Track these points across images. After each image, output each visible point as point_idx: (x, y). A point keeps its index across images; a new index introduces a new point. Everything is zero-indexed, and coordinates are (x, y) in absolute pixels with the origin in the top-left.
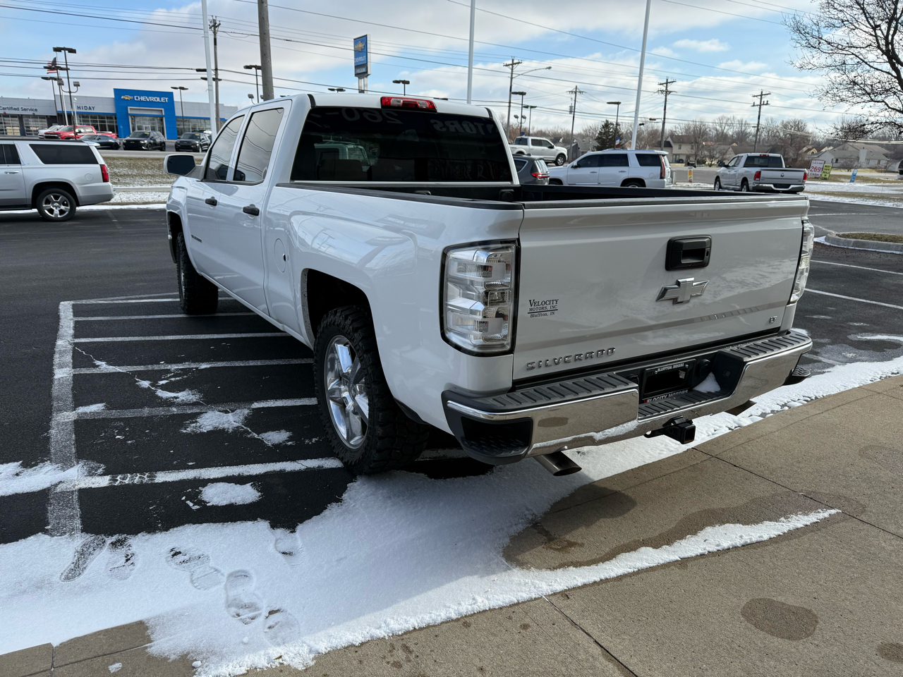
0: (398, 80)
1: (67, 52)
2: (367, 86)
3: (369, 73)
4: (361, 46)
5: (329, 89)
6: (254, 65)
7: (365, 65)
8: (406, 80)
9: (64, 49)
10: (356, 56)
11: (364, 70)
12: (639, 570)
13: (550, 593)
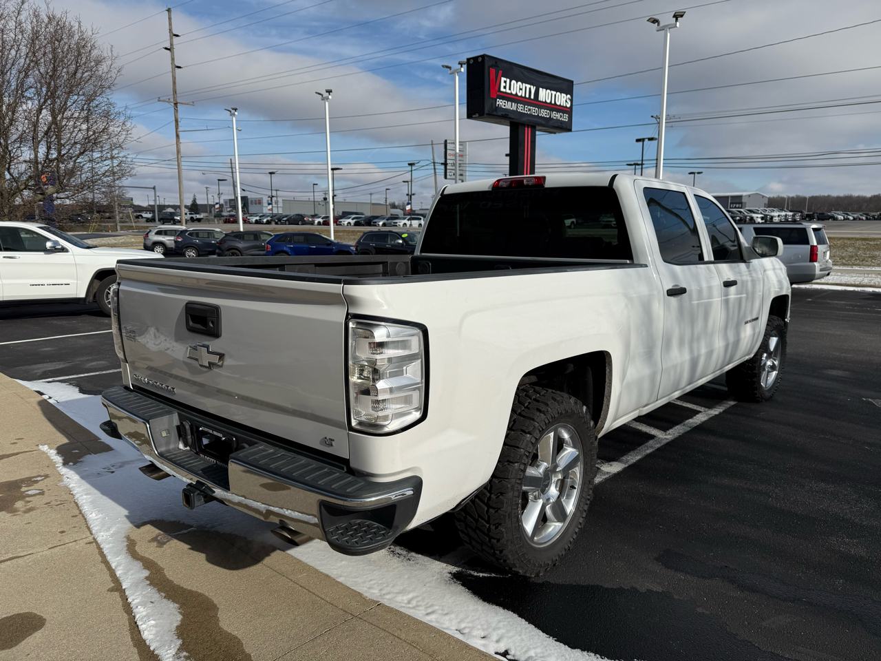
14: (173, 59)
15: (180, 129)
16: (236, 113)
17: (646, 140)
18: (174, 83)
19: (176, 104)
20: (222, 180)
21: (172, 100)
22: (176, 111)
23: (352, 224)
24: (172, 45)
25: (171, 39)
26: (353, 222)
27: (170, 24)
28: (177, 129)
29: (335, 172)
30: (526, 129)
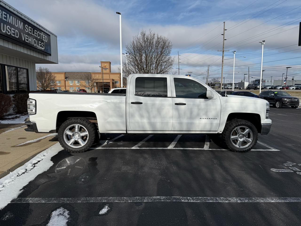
14: (224, 37)
15: (224, 59)
16: (235, 53)
18: (223, 45)
19: (223, 51)
20: (246, 74)
21: (222, 50)
22: (223, 53)
23: (295, 89)
24: (224, 33)
25: (224, 31)
26: (295, 88)
27: (224, 27)
28: (223, 59)
29: (288, 69)
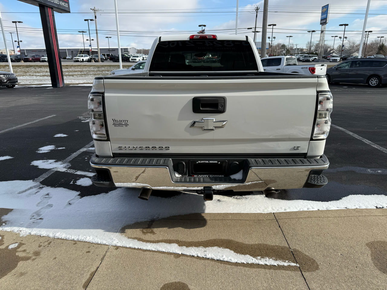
0: (342, 24)
1: (203, 26)
2: (325, 28)
3: (327, 22)
4: (325, 10)
5: (308, 32)
6: (272, 24)
7: (326, 19)
8: (346, 24)
9: (202, 25)
10: (322, 15)
11: (325, 21)
12: (158, 251)
13: (114, 245)
17: (89, 21)
30: (49, 9)
